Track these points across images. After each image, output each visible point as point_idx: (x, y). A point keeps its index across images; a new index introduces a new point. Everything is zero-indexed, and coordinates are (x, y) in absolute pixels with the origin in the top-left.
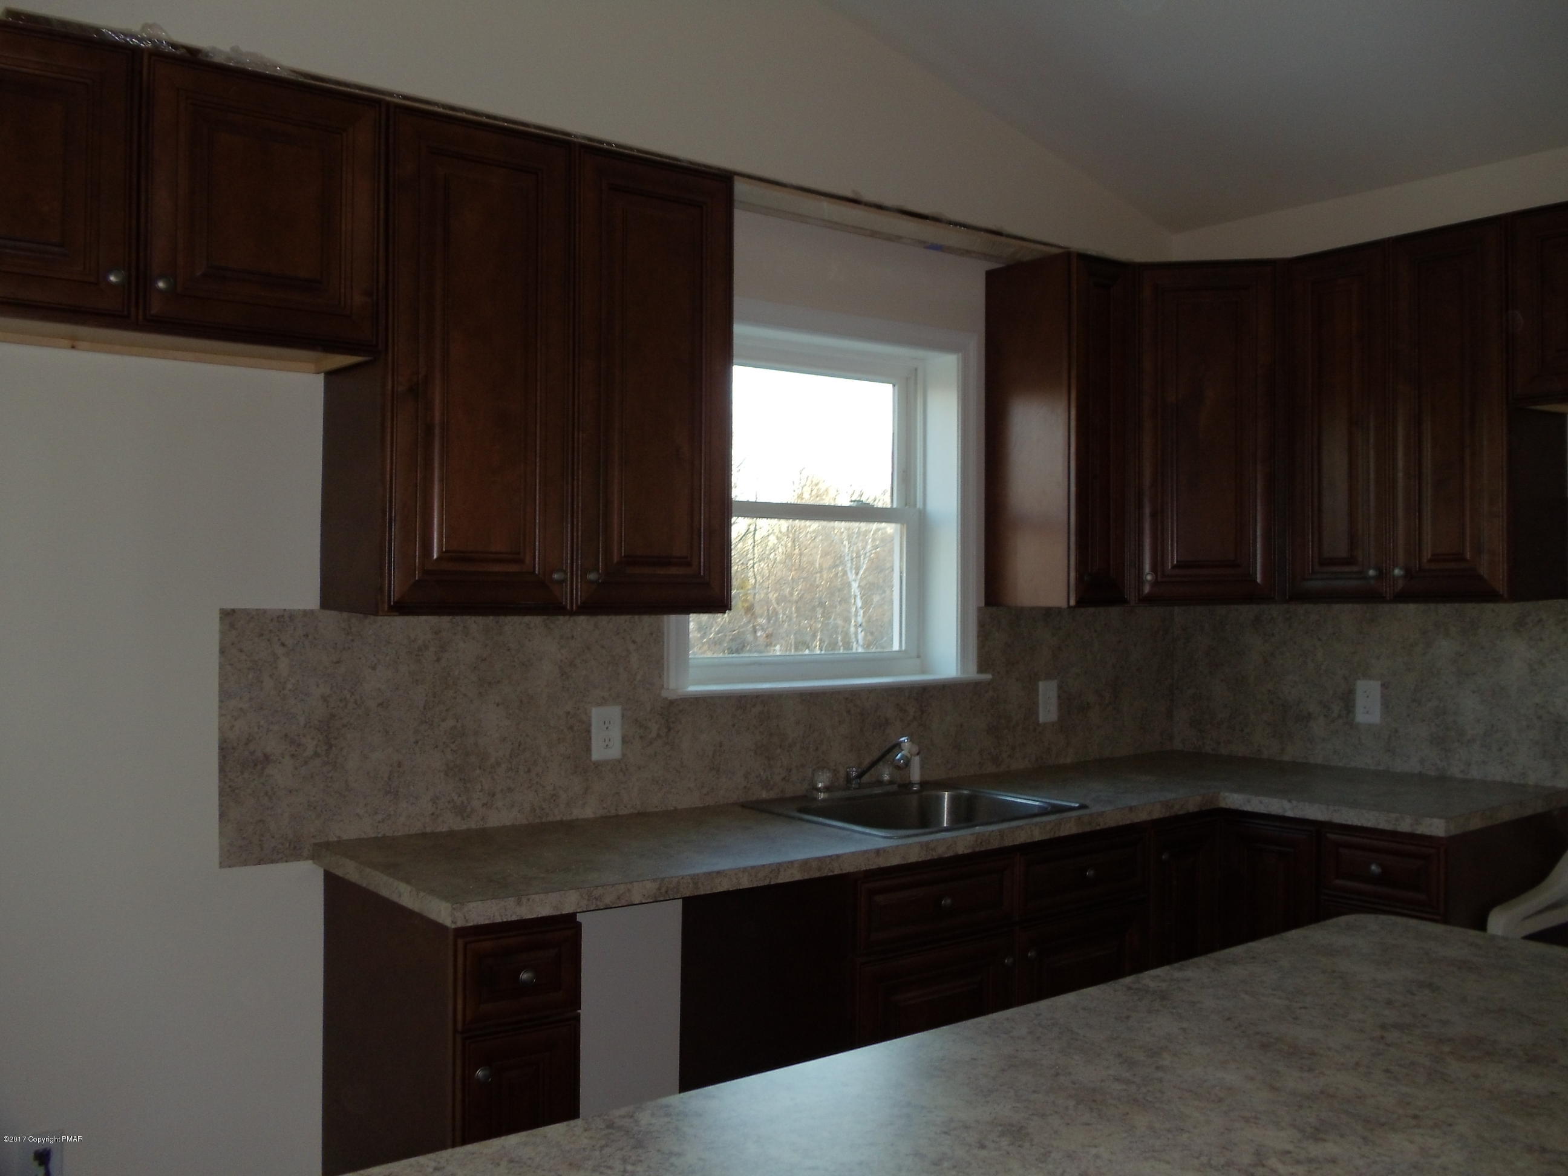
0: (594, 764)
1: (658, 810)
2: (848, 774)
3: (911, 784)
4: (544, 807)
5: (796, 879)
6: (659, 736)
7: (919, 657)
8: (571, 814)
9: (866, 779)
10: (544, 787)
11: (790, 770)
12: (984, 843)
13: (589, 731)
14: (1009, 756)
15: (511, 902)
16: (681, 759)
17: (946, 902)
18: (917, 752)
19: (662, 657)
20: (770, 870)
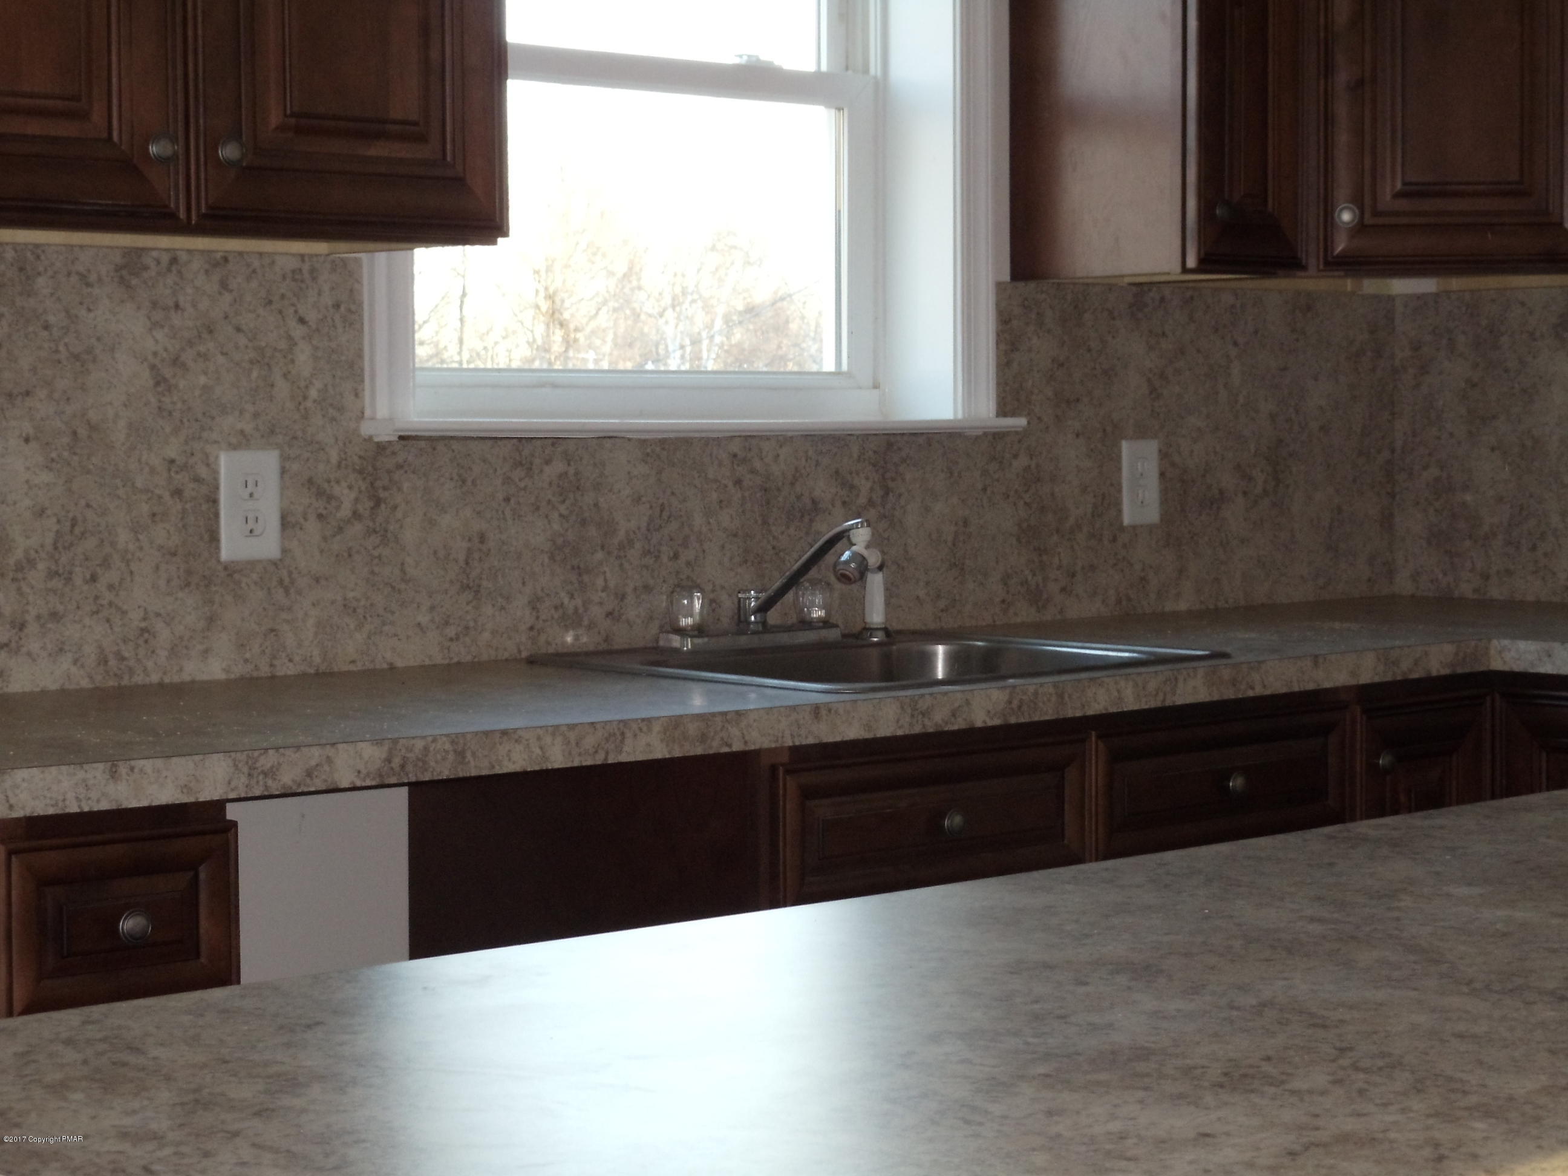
0: (226, 568)
1: (355, 669)
2: (740, 606)
3: (868, 630)
4: (127, 655)
5: (658, 755)
6: (356, 515)
7: (876, 386)
8: (181, 670)
9: (773, 616)
10: (125, 613)
11: (623, 597)
12: (1025, 708)
13: (215, 502)
14: (1063, 590)
15: (97, 772)
16: (403, 564)
17: (953, 821)
18: (878, 564)
19: (360, 355)
20: (606, 735)
